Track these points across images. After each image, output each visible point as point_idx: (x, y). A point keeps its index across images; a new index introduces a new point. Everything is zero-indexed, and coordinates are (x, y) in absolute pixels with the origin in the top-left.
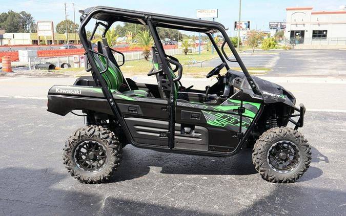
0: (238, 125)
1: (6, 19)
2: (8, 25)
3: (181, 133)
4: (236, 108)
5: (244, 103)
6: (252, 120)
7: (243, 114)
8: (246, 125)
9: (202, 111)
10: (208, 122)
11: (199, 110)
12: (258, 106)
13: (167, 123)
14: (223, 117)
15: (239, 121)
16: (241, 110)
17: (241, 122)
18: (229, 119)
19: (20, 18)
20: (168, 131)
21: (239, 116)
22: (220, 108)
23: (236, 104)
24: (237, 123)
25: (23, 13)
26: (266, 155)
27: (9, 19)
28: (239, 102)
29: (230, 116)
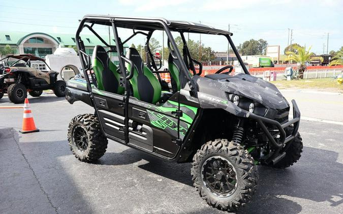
0: (176, 129)
1: (247, 45)
2: (249, 50)
3: (133, 130)
4: (175, 110)
5: (181, 105)
6: (189, 126)
7: (181, 118)
8: (183, 131)
9: (147, 110)
10: (151, 122)
11: (145, 109)
12: (195, 110)
13: (123, 118)
14: (164, 119)
15: (177, 125)
16: (179, 114)
17: (179, 127)
18: (168, 122)
19: (258, 44)
20: (124, 126)
21: (177, 120)
22: (161, 109)
23: (174, 106)
24: (175, 127)
25: (260, 40)
26: (201, 170)
27: (250, 46)
28: (177, 104)
29: (169, 118)
